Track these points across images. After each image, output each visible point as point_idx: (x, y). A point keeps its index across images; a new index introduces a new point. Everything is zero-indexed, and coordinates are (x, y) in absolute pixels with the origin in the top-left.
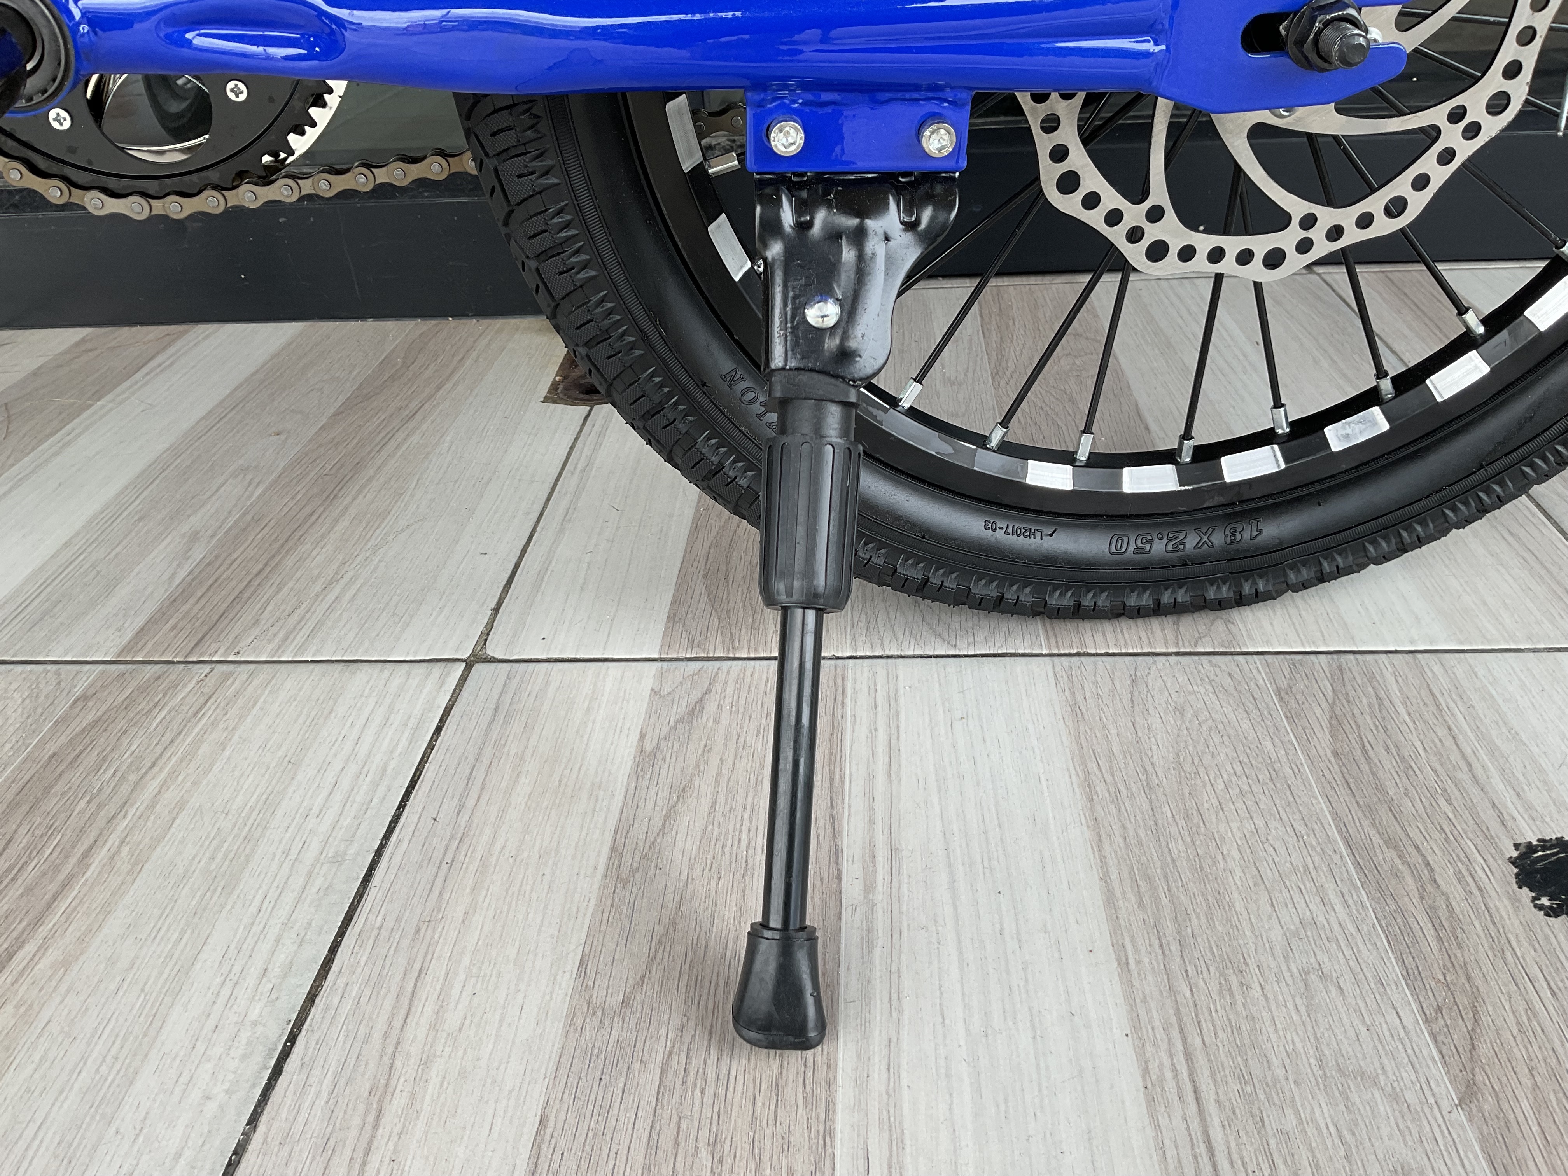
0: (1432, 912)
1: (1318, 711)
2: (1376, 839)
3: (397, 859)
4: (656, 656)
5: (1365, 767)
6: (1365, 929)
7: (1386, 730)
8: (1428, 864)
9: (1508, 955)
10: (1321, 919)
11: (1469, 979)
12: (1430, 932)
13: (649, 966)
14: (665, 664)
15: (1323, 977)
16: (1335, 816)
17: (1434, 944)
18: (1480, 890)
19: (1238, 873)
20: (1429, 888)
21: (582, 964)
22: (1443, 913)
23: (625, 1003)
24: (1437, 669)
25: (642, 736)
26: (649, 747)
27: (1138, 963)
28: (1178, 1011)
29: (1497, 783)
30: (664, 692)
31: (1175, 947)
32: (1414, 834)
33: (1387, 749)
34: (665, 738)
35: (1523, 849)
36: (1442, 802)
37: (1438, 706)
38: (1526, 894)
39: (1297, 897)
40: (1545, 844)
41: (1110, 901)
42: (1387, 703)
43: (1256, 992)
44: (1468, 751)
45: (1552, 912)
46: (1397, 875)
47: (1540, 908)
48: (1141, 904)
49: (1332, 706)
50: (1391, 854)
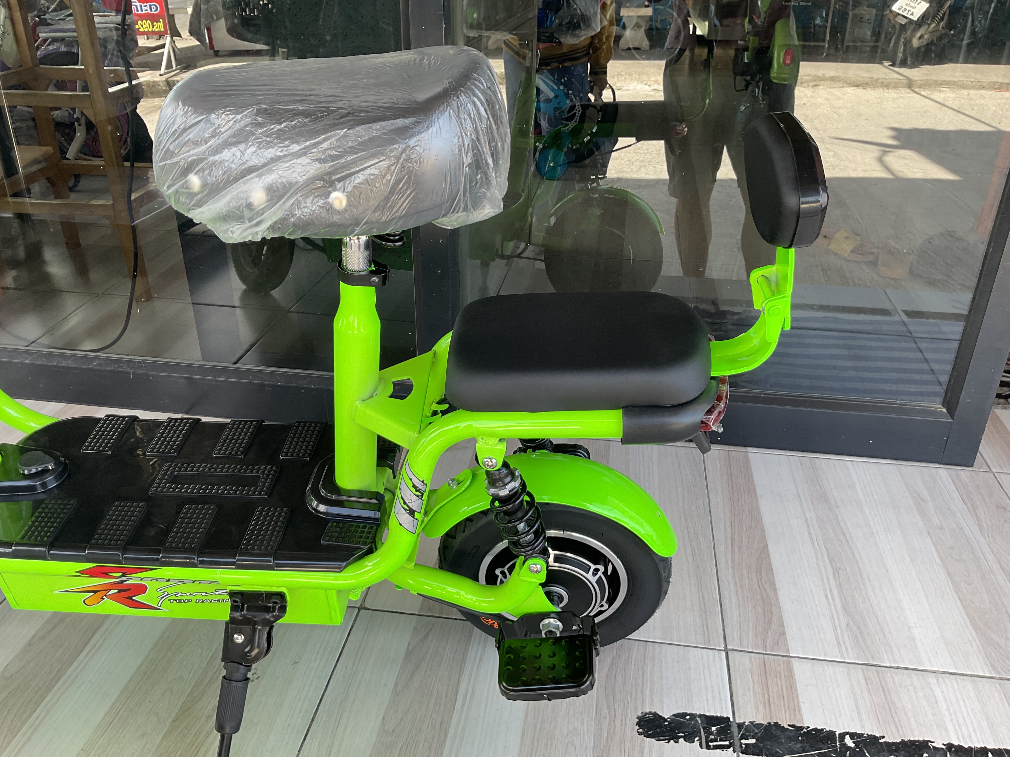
0: (609, 730)
1: (608, 660)
2: (605, 706)
3: (336, 679)
4: (417, 613)
5: (613, 681)
6: (589, 732)
7: (625, 669)
8: (615, 715)
9: (623, 744)
10: (579, 728)
11: (609, 749)
12: (606, 735)
13: (401, 721)
14: (420, 617)
15: (572, 744)
16: (597, 697)
17: (605, 739)
18: (625, 725)
19: (563, 712)
20: (612, 722)
21: (383, 718)
22: (612, 731)
23: (393, 731)
24: (651, 648)
25: (409, 644)
26: (410, 649)
27: (527, 735)
28: (532, 749)
29: (648, 692)
30: (418, 628)
31: (538, 731)
32: (616, 706)
33: (622, 676)
34: (415, 646)
35: (643, 714)
36: (629, 696)
37: (644, 663)
38: (637, 727)
39: (576, 720)
40: (650, 713)
41: (526, 717)
42: (630, 660)
43: (554, 747)
44: (645, 679)
45: (640, 734)
46: (605, 718)
47: (638, 732)
48: (534, 717)
49: (613, 658)
50: (607, 711)
